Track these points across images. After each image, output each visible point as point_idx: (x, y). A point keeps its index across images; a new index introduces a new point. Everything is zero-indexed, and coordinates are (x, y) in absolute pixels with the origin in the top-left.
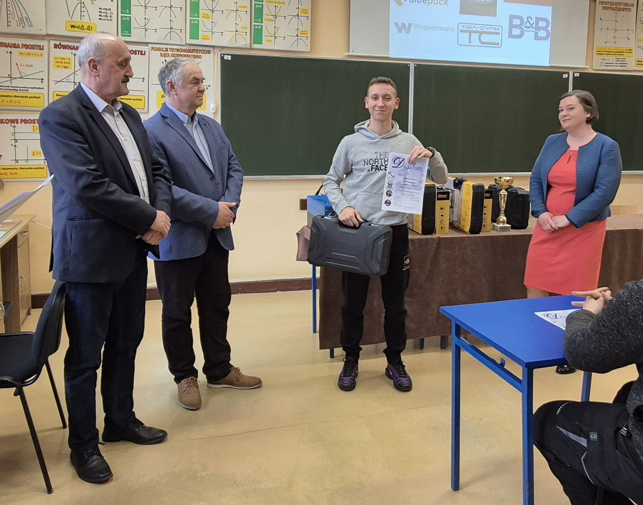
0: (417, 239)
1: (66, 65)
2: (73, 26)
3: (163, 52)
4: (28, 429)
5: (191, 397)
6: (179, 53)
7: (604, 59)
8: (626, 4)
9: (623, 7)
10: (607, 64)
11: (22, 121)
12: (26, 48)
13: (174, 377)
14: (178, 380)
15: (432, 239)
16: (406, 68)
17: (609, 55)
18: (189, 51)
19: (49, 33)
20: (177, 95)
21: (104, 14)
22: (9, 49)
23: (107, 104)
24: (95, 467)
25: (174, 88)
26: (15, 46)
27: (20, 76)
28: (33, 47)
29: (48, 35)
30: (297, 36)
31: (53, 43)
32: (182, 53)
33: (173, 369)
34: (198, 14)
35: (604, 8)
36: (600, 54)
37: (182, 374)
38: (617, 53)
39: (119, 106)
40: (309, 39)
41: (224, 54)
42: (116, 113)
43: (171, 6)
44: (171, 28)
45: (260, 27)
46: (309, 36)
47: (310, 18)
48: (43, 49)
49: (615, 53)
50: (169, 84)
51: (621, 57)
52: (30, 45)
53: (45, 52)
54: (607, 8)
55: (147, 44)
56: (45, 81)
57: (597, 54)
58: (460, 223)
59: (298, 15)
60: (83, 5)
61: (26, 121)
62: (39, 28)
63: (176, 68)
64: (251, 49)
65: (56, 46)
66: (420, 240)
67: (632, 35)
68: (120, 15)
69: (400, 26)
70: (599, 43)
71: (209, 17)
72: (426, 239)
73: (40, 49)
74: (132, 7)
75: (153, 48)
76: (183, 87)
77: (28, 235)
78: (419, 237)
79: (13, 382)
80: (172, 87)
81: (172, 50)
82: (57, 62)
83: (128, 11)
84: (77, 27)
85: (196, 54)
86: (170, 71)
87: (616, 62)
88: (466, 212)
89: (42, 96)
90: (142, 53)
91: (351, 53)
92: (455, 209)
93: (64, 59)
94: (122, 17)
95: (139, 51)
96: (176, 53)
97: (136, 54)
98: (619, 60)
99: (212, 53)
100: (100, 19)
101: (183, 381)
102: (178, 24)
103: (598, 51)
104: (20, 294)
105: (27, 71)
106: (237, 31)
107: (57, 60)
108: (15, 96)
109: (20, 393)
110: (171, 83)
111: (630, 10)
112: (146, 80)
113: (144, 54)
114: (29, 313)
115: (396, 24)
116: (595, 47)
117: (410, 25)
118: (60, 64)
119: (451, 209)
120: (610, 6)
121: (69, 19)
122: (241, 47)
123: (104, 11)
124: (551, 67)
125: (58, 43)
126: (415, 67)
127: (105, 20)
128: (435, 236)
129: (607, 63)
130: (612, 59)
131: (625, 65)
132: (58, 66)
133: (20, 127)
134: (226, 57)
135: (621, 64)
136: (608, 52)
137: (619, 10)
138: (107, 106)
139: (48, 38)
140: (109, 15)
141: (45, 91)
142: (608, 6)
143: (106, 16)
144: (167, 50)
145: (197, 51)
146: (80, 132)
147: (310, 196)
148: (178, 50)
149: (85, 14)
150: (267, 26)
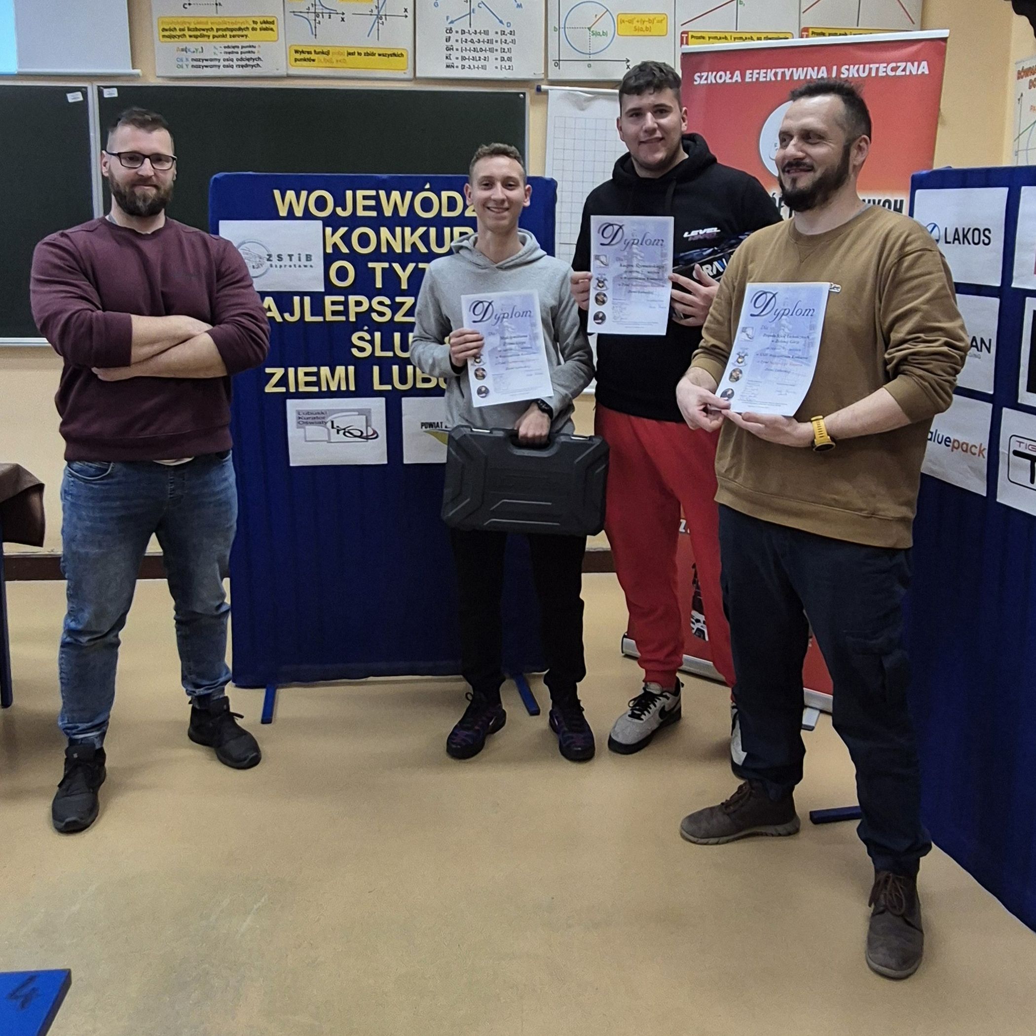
17: (199, 39)
38: (228, 33)
103: (163, 30)
116: (155, 16)
129: (196, 60)
131: (255, 62)
135: (242, 60)
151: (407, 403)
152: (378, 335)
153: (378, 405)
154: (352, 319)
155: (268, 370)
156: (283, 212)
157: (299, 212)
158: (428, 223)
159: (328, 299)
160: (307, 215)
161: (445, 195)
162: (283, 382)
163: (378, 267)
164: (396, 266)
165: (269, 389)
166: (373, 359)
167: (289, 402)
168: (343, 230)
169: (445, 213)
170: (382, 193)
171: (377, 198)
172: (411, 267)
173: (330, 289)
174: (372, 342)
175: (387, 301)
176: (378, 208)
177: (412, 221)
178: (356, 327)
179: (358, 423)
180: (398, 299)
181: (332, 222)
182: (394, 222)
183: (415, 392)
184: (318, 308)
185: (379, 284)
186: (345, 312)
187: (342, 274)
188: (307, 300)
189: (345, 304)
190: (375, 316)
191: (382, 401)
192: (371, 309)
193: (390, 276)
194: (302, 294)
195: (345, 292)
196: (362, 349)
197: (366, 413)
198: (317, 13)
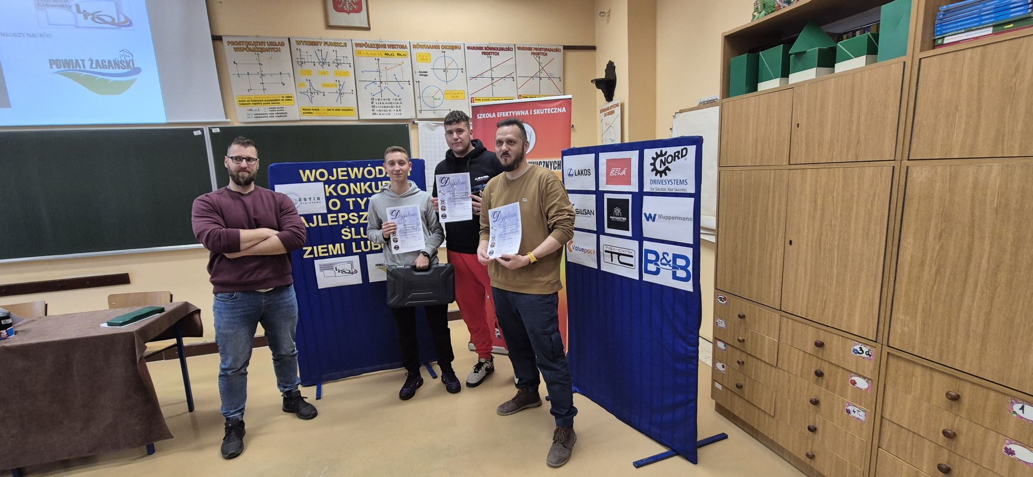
7: (251, 110)
8: (271, 43)
9: (267, 46)
10: (257, 116)
17: (257, 105)
35: (236, 50)
36: (245, 104)
38: (271, 102)
49: (267, 102)
51: (276, 106)
54: (242, 50)
57: (240, 104)
67: (289, 81)
70: (239, 92)
87: (271, 112)
98: (275, 109)
103: (239, 101)
111: (279, 50)
116: (232, 95)
120: (245, 46)
129: (256, 114)
130: (264, 109)
131: (284, 115)
135: (278, 113)
136: (255, 101)
137: (262, 50)
142: (242, 46)
151: (369, 257)
152: (353, 229)
153: (356, 259)
154: (341, 223)
155: (304, 248)
156: (305, 179)
157: (312, 179)
158: (371, 180)
159: (329, 216)
160: (316, 180)
161: (377, 168)
162: (312, 252)
163: (351, 200)
164: (359, 199)
165: (305, 256)
166: (352, 240)
167: (316, 261)
168: (333, 186)
169: (378, 176)
170: (350, 169)
171: (347, 171)
172: (365, 199)
173: (330, 211)
174: (351, 232)
175: (356, 215)
176: (348, 175)
177: (364, 180)
178: (343, 226)
179: (348, 267)
180: (361, 213)
181: (328, 182)
182: (356, 181)
183: (372, 252)
184: (325, 219)
185: (352, 208)
186: (338, 221)
187: (334, 204)
188: (320, 217)
189: (337, 217)
190: (351, 221)
191: (357, 257)
192: (349, 219)
193: (356, 203)
194: (317, 215)
195: (337, 212)
196: (346, 236)
197: (351, 263)
198: (312, 93)
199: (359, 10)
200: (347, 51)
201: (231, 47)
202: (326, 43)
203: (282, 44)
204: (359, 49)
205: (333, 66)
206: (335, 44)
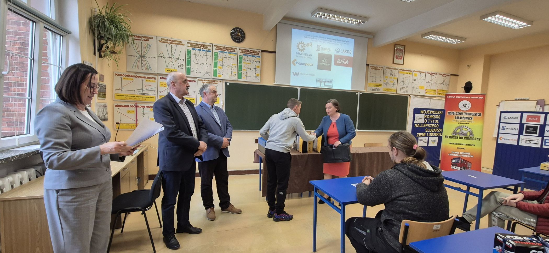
0: (300, 155)
1: (164, 86)
2: (168, 70)
3: (203, 81)
4: (146, 228)
5: (211, 215)
6: (209, 82)
7: (371, 88)
8: (380, 67)
10: (373, 90)
11: (146, 107)
12: (149, 79)
13: (205, 207)
14: (206, 209)
15: (306, 155)
16: (297, 89)
18: (213, 81)
19: (158, 73)
20: (207, 97)
21: (180, 66)
22: (142, 79)
23: (181, 100)
24: (173, 243)
25: (206, 94)
26: (145, 78)
27: (146, 89)
28: (152, 78)
29: (158, 74)
30: (255, 76)
31: (159, 77)
32: (210, 82)
33: (205, 204)
34: (217, 66)
35: (371, 69)
37: (208, 206)
39: (185, 101)
40: (260, 77)
41: (227, 83)
42: (184, 103)
43: (206, 64)
44: (206, 72)
45: (241, 73)
46: (260, 76)
47: (260, 69)
48: (155, 79)
49: (376, 86)
50: (204, 93)
51: (378, 87)
52: (151, 77)
53: (156, 80)
55: (196, 78)
56: (156, 92)
57: (369, 86)
58: (317, 149)
59: (255, 68)
60: (172, 62)
61: (148, 107)
62: (154, 70)
63: (207, 87)
64: (237, 81)
65: (161, 78)
66: (301, 155)
67: (382, 80)
68: (186, 66)
69: (295, 73)
70: (370, 82)
71: (221, 68)
72: (304, 155)
73: (154, 79)
74: (191, 64)
75: (199, 80)
76: (210, 94)
77: (148, 151)
78: (301, 154)
79: (142, 209)
80: (205, 94)
81: (206, 80)
82: (161, 84)
83: (189, 65)
84: (169, 71)
85: (216, 82)
86: (205, 88)
87: (376, 89)
88: (319, 145)
89: (155, 97)
90: (195, 81)
91: (276, 83)
92: (315, 144)
93: (164, 83)
94: (187, 67)
95: (193, 81)
96: (208, 82)
97: (192, 82)
99: (222, 82)
100: (179, 68)
101: (208, 209)
102: (209, 70)
104: (144, 174)
105: (149, 87)
106: (232, 74)
107: (161, 83)
108: (144, 97)
109: (144, 213)
110: (205, 92)
111: (381, 70)
112: (196, 92)
113: (196, 82)
114: (147, 182)
115: (293, 72)
116: (368, 83)
117: (298, 73)
118: (162, 85)
119: (314, 144)
120: (374, 68)
121: (166, 67)
122: (234, 80)
123: (180, 65)
124: (351, 90)
125: (161, 77)
126: (300, 89)
127: (180, 68)
128: (307, 154)
130: (374, 88)
131: (379, 90)
132: (161, 86)
133: (146, 109)
134: (227, 84)
136: (373, 85)
137: (377, 69)
138: (181, 101)
139: (158, 75)
140: (182, 66)
141: (156, 95)
143: (181, 67)
144: (204, 80)
145: (216, 81)
146: (170, 112)
147: (260, 138)
148: (209, 81)
149: (173, 66)
150: (244, 72)
152: (428, 129)
154: (426, 127)
155: (417, 134)
156: (421, 113)
162: (419, 135)
163: (429, 120)
177: (433, 114)
181: (426, 114)
183: (431, 136)
184: (423, 126)
185: (429, 122)
187: (426, 121)
188: (422, 124)
189: (426, 125)
192: (428, 126)
195: (426, 123)
196: (426, 131)
198: (387, 84)
199: (401, 59)
200: (397, 71)
201: (370, 68)
202: (393, 68)
203: (382, 68)
204: (400, 71)
205: (394, 75)
206: (395, 69)
